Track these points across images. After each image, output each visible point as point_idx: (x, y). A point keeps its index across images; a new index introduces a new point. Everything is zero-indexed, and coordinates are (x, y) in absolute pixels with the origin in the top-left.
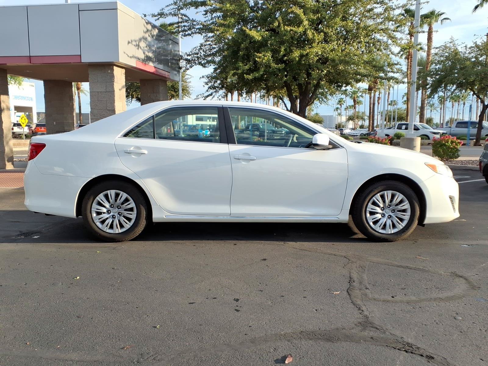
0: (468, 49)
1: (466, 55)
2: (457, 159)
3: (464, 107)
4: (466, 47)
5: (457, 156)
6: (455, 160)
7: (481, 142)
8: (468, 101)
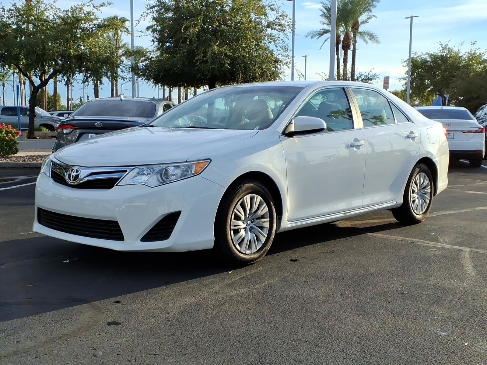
0: (6, 12)
1: (5, 20)
2: (15, 155)
3: (3, 89)
4: (3, 9)
5: (15, 151)
6: (13, 156)
7: (36, 133)
8: (8, 82)
